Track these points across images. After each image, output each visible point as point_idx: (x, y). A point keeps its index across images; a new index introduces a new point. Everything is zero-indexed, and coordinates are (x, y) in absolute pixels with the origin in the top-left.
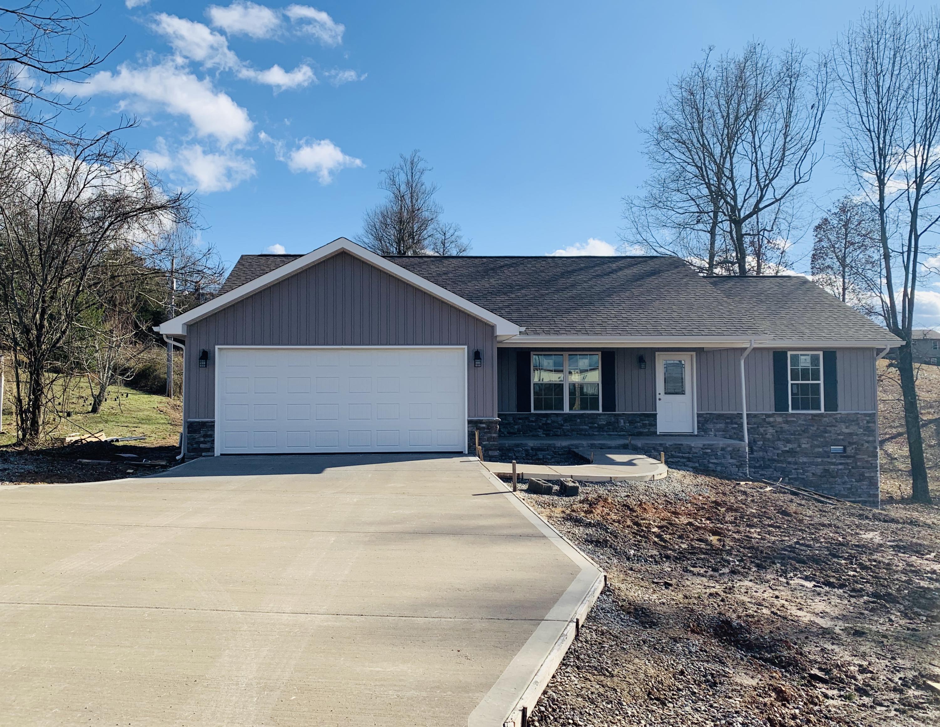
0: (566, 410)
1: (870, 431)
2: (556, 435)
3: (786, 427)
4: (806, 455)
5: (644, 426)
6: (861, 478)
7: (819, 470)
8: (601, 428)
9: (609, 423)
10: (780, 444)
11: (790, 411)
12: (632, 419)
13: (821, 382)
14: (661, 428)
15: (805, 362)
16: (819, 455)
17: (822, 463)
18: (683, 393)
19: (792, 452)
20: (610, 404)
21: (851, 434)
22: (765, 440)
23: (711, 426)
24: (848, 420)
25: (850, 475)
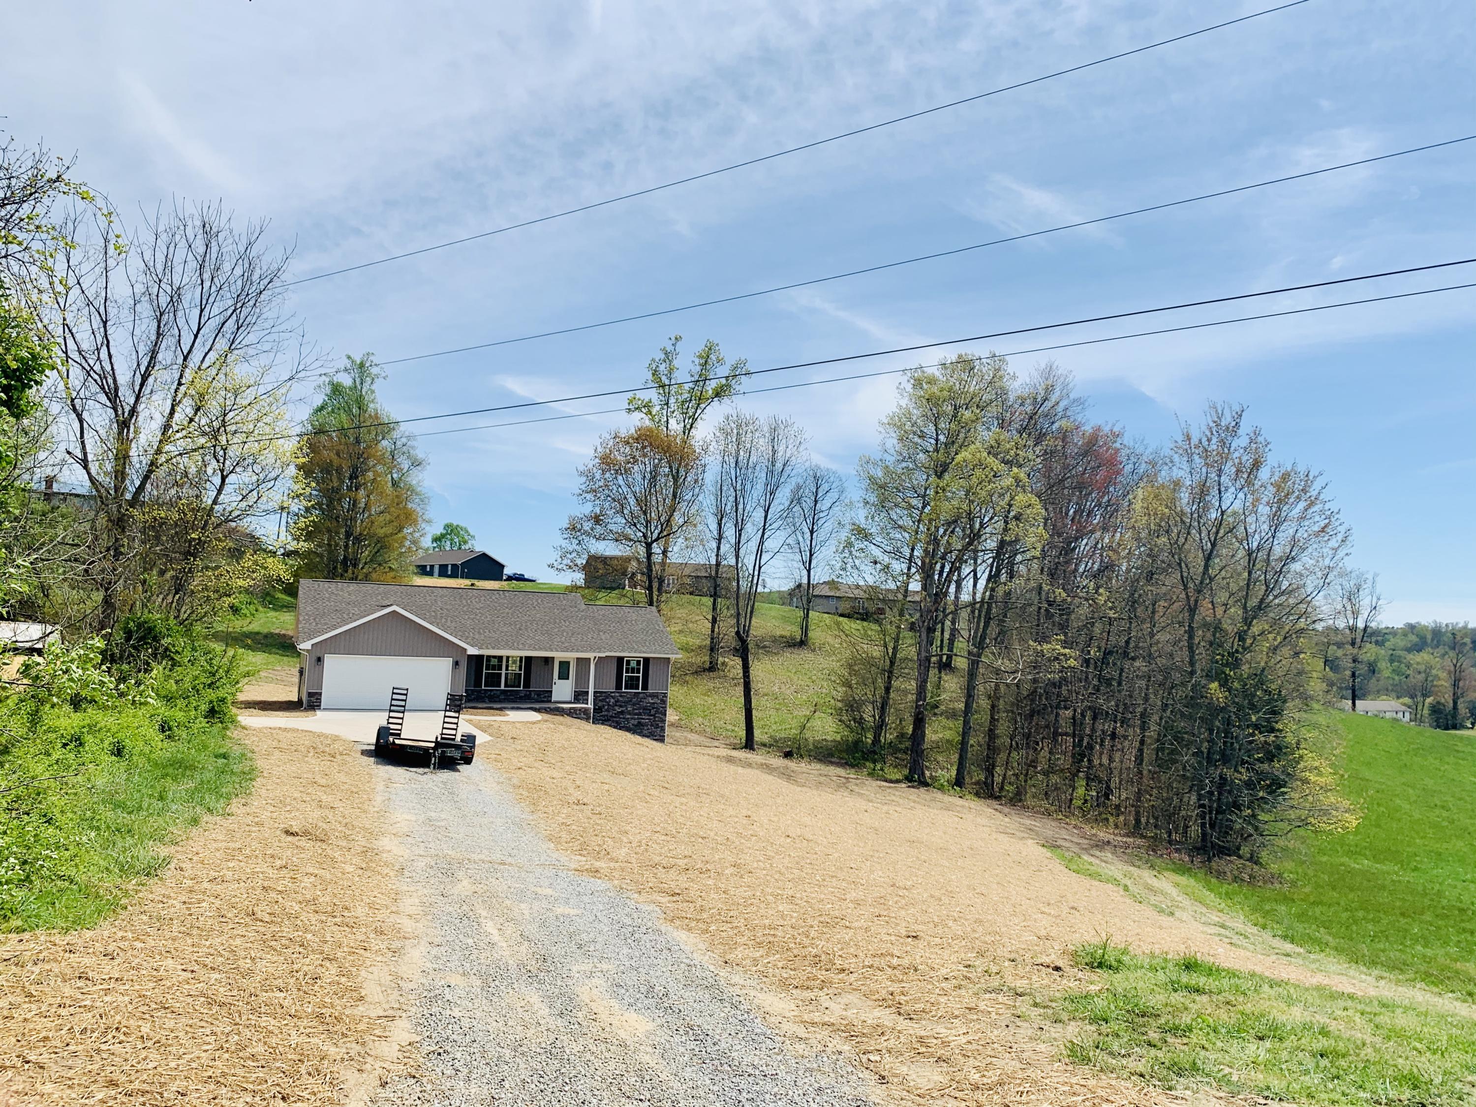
0: (503, 687)
1: (664, 702)
2: (495, 702)
3: (621, 699)
4: (630, 714)
5: (545, 697)
6: (657, 727)
7: (636, 722)
8: (521, 698)
9: (525, 695)
10: (616, 708)
11: (623, 690)
12: (539, 693)
13: (641, 675)
14: (554, 698)
15: (633, 664)
16: (636, 714)
17: (638, 719)
18: (568, 679)
19: (622, 712)
20: (527, 684)
21: (654, 703)
22: (609, 705)
23: (580, 697)
24: (653, 696)
25: (652, 725)
